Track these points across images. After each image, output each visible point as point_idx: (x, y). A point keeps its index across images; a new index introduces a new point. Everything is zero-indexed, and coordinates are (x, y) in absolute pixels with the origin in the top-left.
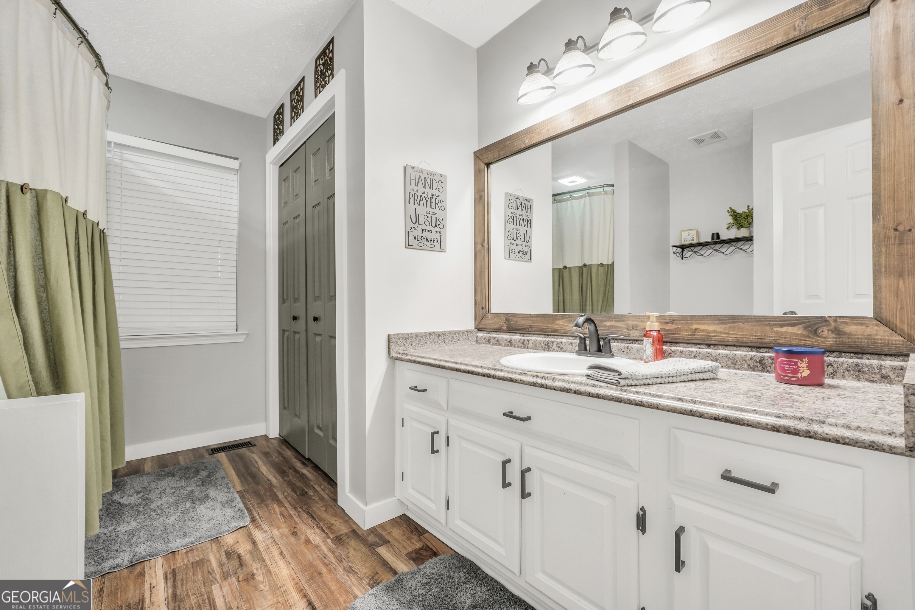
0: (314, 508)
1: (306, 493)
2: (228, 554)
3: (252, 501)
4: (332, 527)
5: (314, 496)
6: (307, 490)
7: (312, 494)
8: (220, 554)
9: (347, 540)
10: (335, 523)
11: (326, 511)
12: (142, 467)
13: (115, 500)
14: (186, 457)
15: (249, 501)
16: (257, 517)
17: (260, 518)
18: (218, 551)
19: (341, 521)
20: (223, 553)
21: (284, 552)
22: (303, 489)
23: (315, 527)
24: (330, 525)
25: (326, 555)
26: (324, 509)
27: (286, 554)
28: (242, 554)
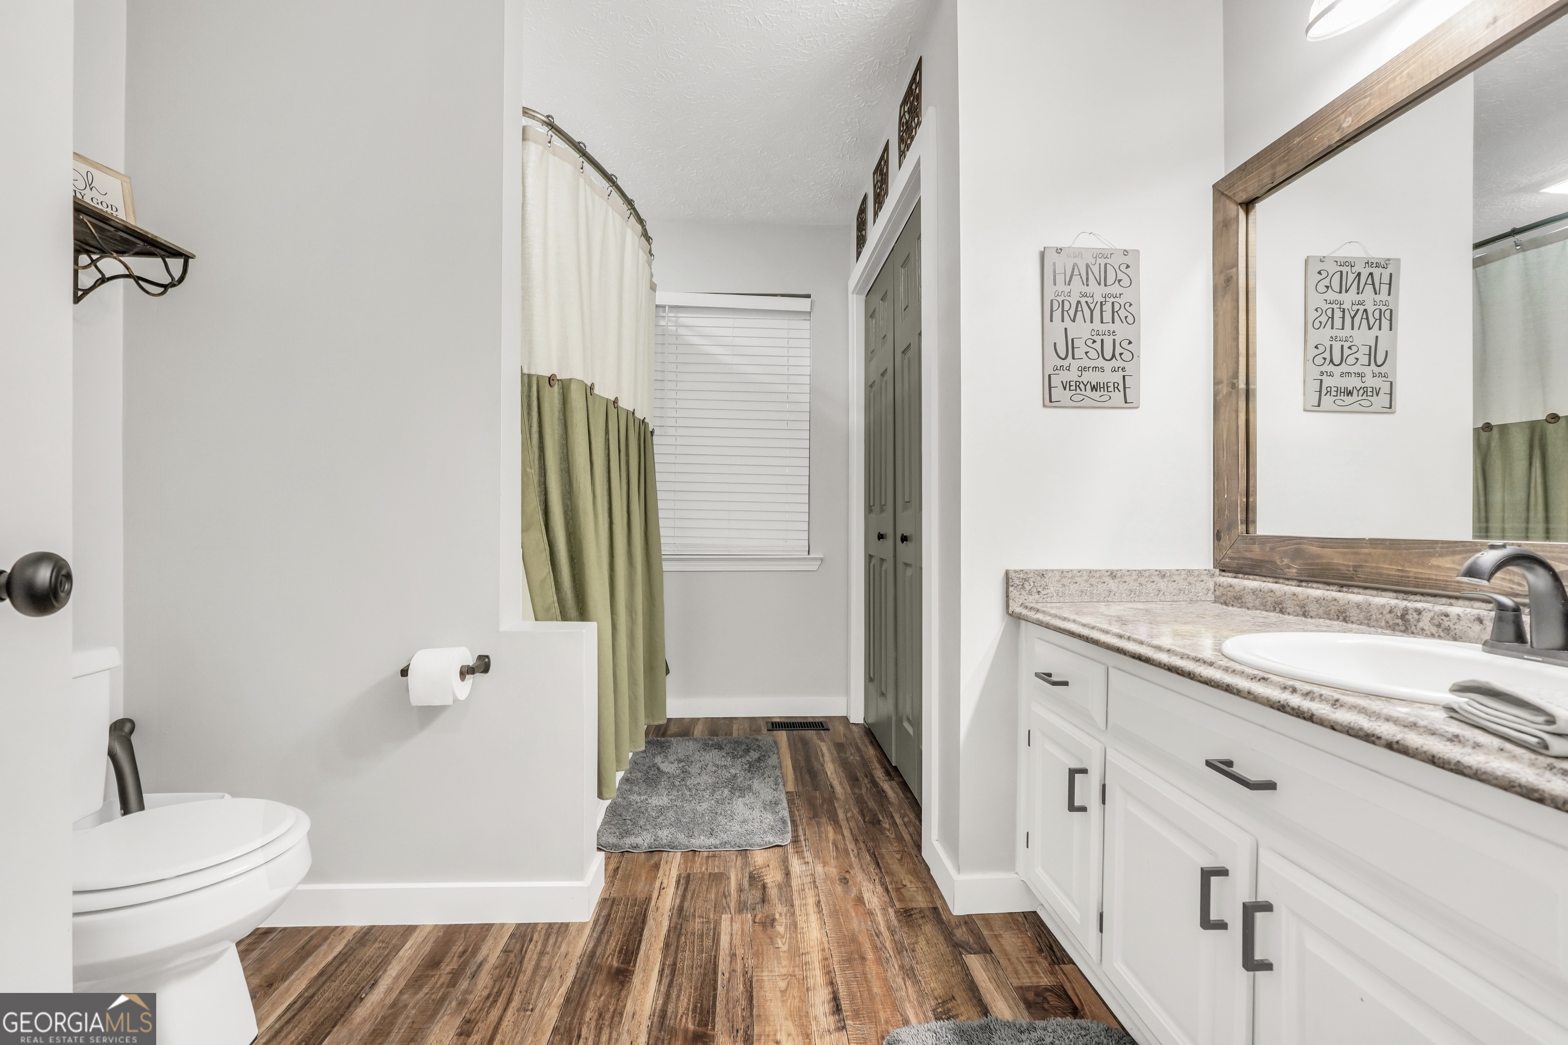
0: (883, 850)
1: (879, 821)
2: (752, 878)
3: (802, 811)
4: (902, 890)
5: (889, 831)
6: (881, 818)
7: (887, 826)
8: (743, 874)
9: (921, 922)
10: (909, 885)
11: (900, 860)
12: (692, 728)
13: (656, 764)
14: (741, 727)
15: (798, 810)
16: (802, 838)
17: (805, 840)
18: (742, 869)
19: (919, 885)
20: (747, 875)
21: (822, 903)
22: (876, 815)
23: (877, 881)
24: (900, 886)
25: (880, 932)
26: (898, 856)
27: (824, 908)
28: (769, 885)
